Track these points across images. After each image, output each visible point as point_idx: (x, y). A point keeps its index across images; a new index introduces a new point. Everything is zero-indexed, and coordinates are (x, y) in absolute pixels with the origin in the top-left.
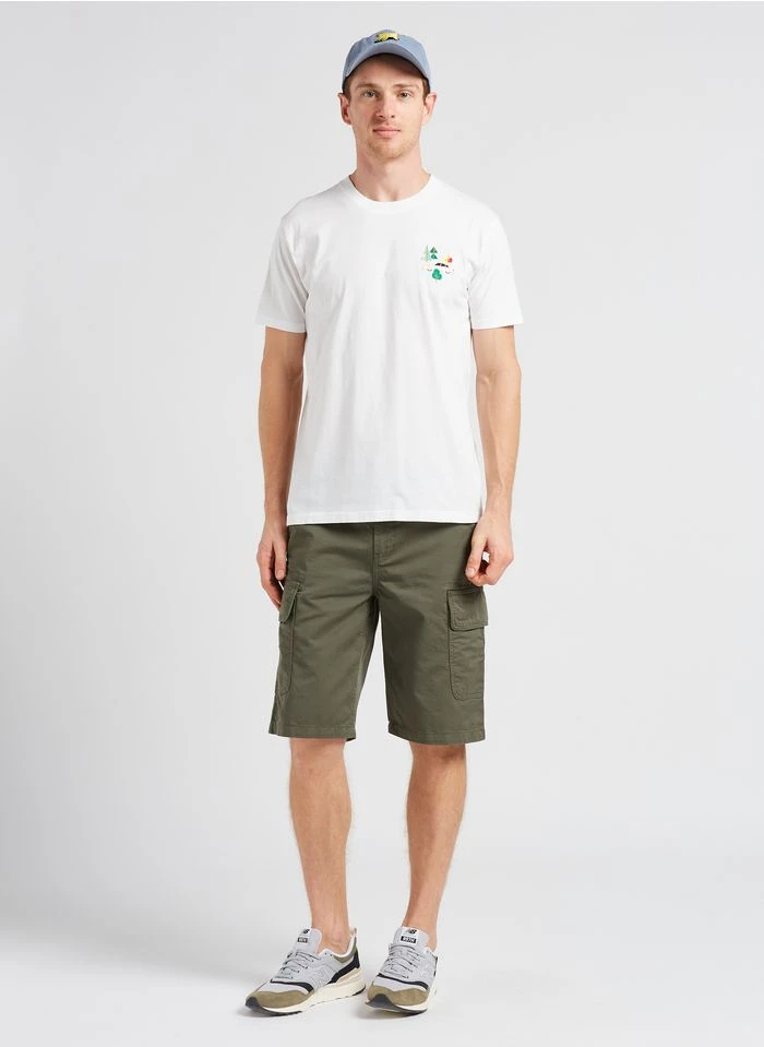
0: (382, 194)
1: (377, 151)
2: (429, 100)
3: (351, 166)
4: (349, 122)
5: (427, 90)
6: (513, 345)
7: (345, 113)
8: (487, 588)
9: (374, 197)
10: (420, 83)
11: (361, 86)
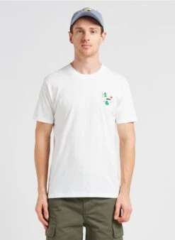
0: (84, 71)
1: (82, 53)
2: (103, 35)
3: (72, 59)
4: (72, 43)
5: (102, 31)
6: (133, 129)
7: (71, 39)
8: (123, 224)
9: (82, 72)
10: (99, 28)
11: (76, 28)
